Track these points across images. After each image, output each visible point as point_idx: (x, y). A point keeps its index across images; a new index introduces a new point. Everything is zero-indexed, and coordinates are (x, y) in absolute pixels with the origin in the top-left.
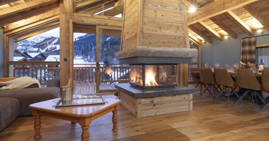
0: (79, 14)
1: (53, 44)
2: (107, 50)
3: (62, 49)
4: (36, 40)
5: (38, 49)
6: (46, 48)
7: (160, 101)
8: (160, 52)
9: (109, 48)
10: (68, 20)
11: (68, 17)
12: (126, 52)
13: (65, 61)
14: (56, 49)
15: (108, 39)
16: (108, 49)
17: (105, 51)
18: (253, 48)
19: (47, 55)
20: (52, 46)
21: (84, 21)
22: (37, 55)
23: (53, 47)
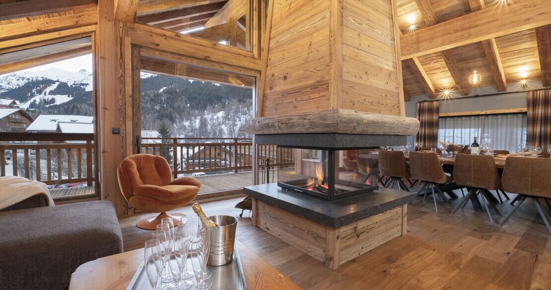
0: (146, 27)
1: (47, 93)
2: (160, 109)
3: (105, 106)
4: (6, 82)
5: (12, 101)
6: (32, 100)
7: (365, 226)
8: (375, 123)
9: (165, 105)
10: (121, 39)
11: (121, 30)
12: (291, 121)
13: (113, 133)
14: (55, 104)
15: (161, 90)
16: (162, 107)
17: (157, 111)
18: (435, 117)
19: (34, 114)
20: (46, 98)
21: (161, 46)
22: (12, 114)
23: (48, 99)
